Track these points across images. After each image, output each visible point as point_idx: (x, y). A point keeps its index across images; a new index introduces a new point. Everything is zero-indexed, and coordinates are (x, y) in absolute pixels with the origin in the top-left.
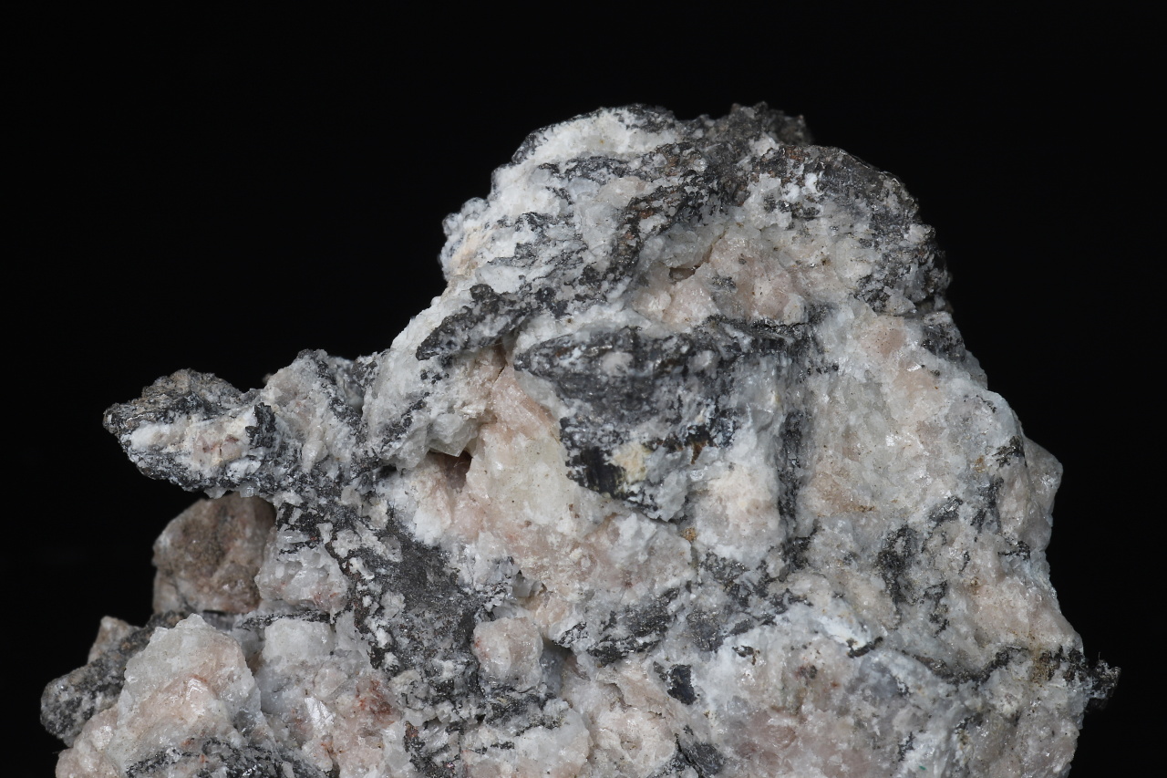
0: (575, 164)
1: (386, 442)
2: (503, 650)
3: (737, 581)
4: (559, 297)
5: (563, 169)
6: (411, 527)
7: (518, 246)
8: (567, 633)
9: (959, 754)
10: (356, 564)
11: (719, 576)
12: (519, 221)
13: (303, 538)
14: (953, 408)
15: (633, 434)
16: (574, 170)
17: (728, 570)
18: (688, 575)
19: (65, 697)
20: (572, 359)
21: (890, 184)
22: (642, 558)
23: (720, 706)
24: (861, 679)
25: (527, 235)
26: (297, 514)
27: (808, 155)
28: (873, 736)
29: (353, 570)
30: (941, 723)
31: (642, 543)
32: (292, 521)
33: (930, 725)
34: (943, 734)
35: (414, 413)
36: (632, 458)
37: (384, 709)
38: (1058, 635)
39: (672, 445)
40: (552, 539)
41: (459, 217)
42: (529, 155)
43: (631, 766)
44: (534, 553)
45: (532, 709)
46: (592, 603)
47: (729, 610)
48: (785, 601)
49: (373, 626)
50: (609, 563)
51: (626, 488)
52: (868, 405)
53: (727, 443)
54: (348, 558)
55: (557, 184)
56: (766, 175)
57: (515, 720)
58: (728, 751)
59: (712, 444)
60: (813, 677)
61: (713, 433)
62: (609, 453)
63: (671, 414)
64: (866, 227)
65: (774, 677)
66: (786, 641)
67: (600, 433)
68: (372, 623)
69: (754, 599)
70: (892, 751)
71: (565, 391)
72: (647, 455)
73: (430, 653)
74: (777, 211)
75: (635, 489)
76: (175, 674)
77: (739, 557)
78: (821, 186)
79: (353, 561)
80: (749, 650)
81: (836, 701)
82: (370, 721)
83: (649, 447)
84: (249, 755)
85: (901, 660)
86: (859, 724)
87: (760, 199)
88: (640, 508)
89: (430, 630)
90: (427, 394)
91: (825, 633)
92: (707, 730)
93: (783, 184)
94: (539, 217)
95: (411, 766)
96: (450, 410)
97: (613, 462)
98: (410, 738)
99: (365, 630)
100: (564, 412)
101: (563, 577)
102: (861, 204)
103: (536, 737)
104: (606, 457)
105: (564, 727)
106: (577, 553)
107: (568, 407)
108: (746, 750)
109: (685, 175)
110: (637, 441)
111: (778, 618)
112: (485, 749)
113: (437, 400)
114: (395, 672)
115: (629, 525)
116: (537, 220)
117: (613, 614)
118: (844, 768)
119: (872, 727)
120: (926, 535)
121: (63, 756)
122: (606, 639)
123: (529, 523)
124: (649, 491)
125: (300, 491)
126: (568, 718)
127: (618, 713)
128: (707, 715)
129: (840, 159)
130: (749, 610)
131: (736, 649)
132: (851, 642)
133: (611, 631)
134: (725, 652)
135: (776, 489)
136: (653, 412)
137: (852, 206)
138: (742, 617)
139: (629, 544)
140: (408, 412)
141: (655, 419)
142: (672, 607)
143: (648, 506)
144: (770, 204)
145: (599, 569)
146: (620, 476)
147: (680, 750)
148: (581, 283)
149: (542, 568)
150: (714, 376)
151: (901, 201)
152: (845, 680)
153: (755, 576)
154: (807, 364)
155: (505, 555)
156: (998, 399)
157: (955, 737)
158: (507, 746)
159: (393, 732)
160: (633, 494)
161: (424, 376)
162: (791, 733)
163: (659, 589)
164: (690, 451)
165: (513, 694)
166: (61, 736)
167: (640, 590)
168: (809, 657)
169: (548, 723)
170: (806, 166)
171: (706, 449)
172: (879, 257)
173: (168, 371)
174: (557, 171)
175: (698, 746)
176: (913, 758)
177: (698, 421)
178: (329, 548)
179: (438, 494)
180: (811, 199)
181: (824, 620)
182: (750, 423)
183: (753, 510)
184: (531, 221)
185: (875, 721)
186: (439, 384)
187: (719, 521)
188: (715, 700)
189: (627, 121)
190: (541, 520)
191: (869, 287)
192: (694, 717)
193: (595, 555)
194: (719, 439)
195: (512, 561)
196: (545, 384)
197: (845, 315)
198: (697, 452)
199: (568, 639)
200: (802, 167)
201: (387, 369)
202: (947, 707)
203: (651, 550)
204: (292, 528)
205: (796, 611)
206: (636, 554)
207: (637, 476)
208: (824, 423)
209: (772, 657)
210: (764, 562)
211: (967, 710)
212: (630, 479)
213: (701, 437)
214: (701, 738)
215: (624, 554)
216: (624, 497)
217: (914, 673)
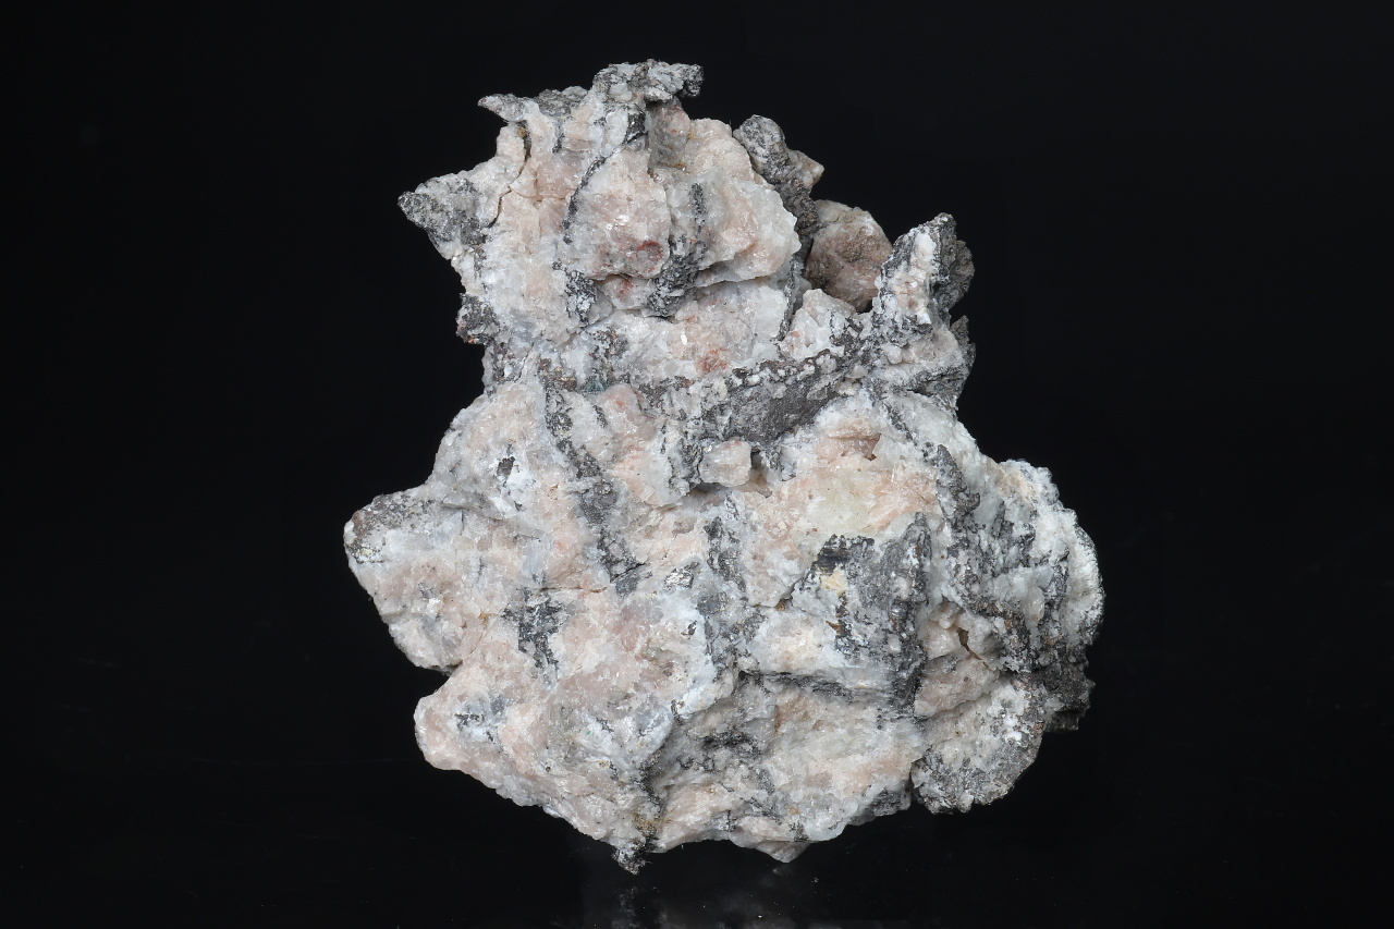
0: (1064, 572)
1: (889, 409)
2: (729, 460)
3: (741, 633)
4: (962, 553)
5: (1064, 565)
6: (831, 408)
7: (1012, 524)
8: (734, 505)
9: (593, 759)
10: (810, 370)
11: (748, 622)
12: (1031, 528)
13: (837, 335)
14: (838, 801)
15: (853, 587)
16: (1060, 571)
17: (750, 629)
18: (753, 601)
19: (767, 137)
20: (911, 557)
21: (1004, 790)
22: (770, 572)
23: (659, 603)
24: (656, 706)
25: (1019, 531)
26: (854, 334)
27: (1035, 737)
28: (617, 704)
29: (806, 367)
30: (615, 753)
31: (780, 574)
32: (850, 329)
33: (616, 745)
34: (609, 753)
35: (905, 432)
36: (837, 581)
37: (707, 367)
38: (667, 840)
39: (841, 611)
40: (796, 513)
41: (1047, 480)
42: (1079, 540)
43: (634, 530)
44: (790, 496)
45: (684, 472)
46: (748, 529)
47: (723, 623)
48: (720, 665)
49: (763, 374)
50: (772, 547)
51: (818, 573)
52: (850, 744)
53: (837, 647)
54: (815, 364)
55: (1053, 558)
56: (1028, 706)
57: (679, 458)
58: (628, 601)
59: (837, 637)
60: (665, 672)
61: (845, 639)
62: (842, 568)
63: (861, 616)
64: (978, 766)
65: (669, 646)
66: (693, 659)
67: (858, 565)
68: (767, 373)
69: (726, 643)
70: (604, 715)
71: (891, 547)
72: (836, 594)
73: (737, 410)
74: (1001, 708)
75: (816, 579)
76: (760, 227)
77: (757, 638)
78: (1012, 742)
79: (813, 368)
80: (692, 632)
81: (646, 684)
82: (702, 354)
83: (843, 596)
84: (691, 271)
85: (663, 735)
86: (627, 696)
87: (1010, 698)
88: (803, 580)
89: (753, 412)
90: (916, 445)
91: (692, 687)
92: (645, 589)
93: (1019, 717)
94: (1030, 542)
95: (664, 378)
96: (902, 458)
97: (836, 569)
98: (684, 383)
99: (762, 367)
100: (878, 542)
101: (770, 512)
102: (994, 767)
103: (667, 471)
104: (841, 565)
105: (669, 490)
106: (782, 526)
107: (881, 546)
108: (627, 614)
109: (1036, 651)
110: (847, 588)
111: (709, 657)
112: (664, 433)
113: (910, 450)
114: (729, 383)
115: (792, 567)
116: (1028, 540)
117: (738, 541)
118: (600, 679)
119: (623, 705)
120: (751, 765)
121: (728, 127)
122: (722, 532)
123: (811, 497)
124: (813, 588)
125: (869, 339)
126: (674, 494)
127: (672, 527)
128: (655, 592)
129: (1027, 759)
130: (720, 637)
131: (695, 623)
132: (682, 704)
133: (727, 536)
134: (694, 615)
135: (799, 673)
136: (865, 605)
137: (993, 759)
138: (716, 631)
139: (781, 565)
140: (906, 429)
141: (860, 604)
142: (733, 584)
143: (803, 584)
144: (1007, 705)
145: (770, 539)
146: (827, 571)
147: (639, 565)
148: (967, 571)
149: (780, 499)
150: (884, 649)
151: (991, 793)
152: (658, 694)
153: (742, 646)
154: (884, 710)
155: (797, 472)
156: (838, 832)
157: (605, 759)
158: (663, 449)
159: (690, 369)
160: (813, 577)
161: (928, 445)
162: (630, 648)
163: (748, 578)
164: (836, 622)
165: (697, 461)
166: (741, 128)
167: (749, 564)
168: (678, 674)
169: (673, 480)
170: (1028, 735)
171: (835, 633)
172: (955, 771)
173: (975, 260)
174: (1061, 560)
175: (636, 580)
176: (596, 728)
177: (854, 632)
178: (826, 351)
179: (852, 431)
180: (1005, 732)
181: (701, 689)
182: (847, 665)
183: (787, 655)
184: (1028, 536)
185: (627, 708)
186: (922, 454)
187: (785, 629)
188: (664, 600)
189: (1091, 612)
190: (811, 507)
191: (934, 760)
192: (656, 583)
193: (780, 540)
194: (840, 643)
195: (793, 476)
196: (901, 532)
197: (916, 741)
198: (834, 626)
199: (730, 504)
200: (1027, 732)
201: (941, 418)
202: (626, 759)
203: (774, 579)
204: (845, 328)
205: (711, 670)
206: (774, 568)
207: (824, 583)
208: (842, 712)
209: (683, 646)
210: (750, 655)
211: (622, 772)
212: (823, 578)
213: (843, 631)
214: (641, 584)
215: (775, 561)
216: (813, 569)
217: (652, 742)
